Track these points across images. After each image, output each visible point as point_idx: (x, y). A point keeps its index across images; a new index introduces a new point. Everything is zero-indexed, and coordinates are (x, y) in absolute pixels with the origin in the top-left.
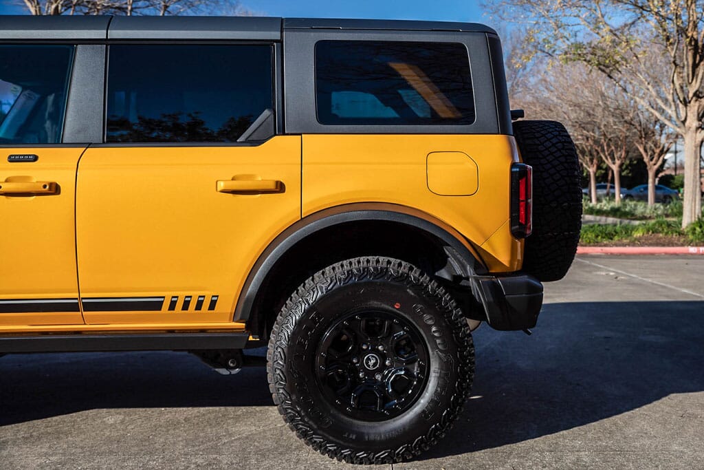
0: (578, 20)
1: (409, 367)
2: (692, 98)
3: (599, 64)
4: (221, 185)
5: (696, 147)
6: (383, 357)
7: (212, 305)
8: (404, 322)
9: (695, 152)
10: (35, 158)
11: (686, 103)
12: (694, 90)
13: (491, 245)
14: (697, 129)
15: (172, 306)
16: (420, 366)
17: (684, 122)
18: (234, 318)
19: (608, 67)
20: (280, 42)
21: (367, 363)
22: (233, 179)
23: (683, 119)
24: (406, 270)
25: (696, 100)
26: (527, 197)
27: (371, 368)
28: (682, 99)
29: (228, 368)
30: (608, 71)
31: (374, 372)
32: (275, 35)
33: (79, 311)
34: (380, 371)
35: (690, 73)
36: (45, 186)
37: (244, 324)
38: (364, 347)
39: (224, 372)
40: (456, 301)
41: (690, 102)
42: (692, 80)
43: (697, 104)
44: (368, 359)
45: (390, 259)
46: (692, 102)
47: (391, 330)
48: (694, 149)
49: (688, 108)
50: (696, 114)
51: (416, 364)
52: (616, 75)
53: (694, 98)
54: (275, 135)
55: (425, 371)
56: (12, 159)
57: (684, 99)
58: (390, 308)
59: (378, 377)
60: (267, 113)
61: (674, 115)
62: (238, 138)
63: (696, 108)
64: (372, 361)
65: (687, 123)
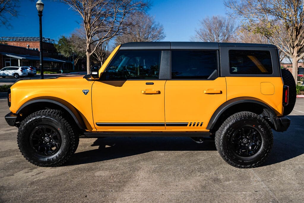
0: (258, 19)
1: (256, 142)
2: (295, 46)
3: (266, 34)
4: (205, 92)
5: (296, 62)
6: (248, 139)
7: (201, 125)
8: (255, 130)
9: (296, 64)
10: (153, 84)
11: (293, 48)
12: (296, 44)
13: (277, 109)
14: (297, 56)
15: (190, 125)
16: (259, 142)
17: (293, 54)
18: (207, 128)
19: (268, 35)
20: (219, 50)
21: (244, 141)
22: (208, 90)
23: (292, 53)
24: (256, 116)
25: (297, 47)
26: (287, 95)
27: (245, 143)
28: (292, 46)
29: (200, 141)
30: (268, 36)
31: (245, 144)
32: (217, 48)
33: (165, 126)
34: (247, 143)
35: (295, 38)
36: (157, 92)
37: (209, 130)
38: (243, 137)
39: (199, 142)
40: (269, 124)
41: (295, 47)
42: (296, 40)
43: (297, 48)
44: (244, 140)
45: (252, 113)
46: (296, 47)
47: (252, 132)
48: (296, 63)
49: (294, 49)
50: (297, 51)
51: (258, 141)
52: (271, 38)
53: (296, 46)
54: (218, 77)
55: (260, 143)
56: (147, 84)
57: (293, 46)
58: (252, 126)
59: (247, 145)
60: (215, 71)
61: (290, 52)
62: (208, 78)
63: (297, 49)
64: (245, 141)
65: (294, 54)
